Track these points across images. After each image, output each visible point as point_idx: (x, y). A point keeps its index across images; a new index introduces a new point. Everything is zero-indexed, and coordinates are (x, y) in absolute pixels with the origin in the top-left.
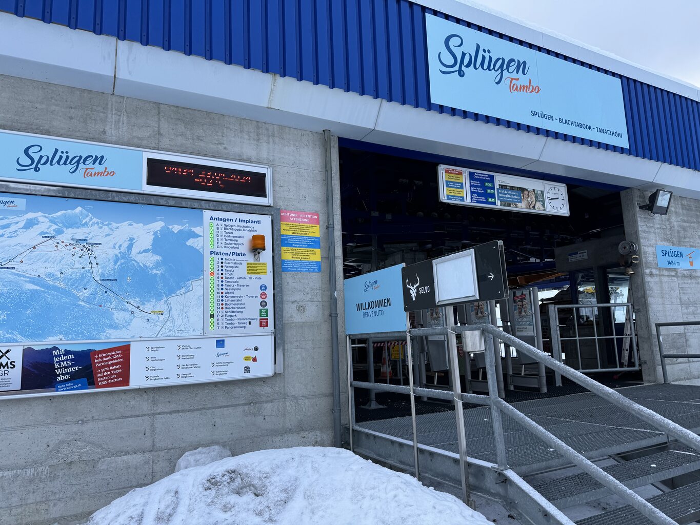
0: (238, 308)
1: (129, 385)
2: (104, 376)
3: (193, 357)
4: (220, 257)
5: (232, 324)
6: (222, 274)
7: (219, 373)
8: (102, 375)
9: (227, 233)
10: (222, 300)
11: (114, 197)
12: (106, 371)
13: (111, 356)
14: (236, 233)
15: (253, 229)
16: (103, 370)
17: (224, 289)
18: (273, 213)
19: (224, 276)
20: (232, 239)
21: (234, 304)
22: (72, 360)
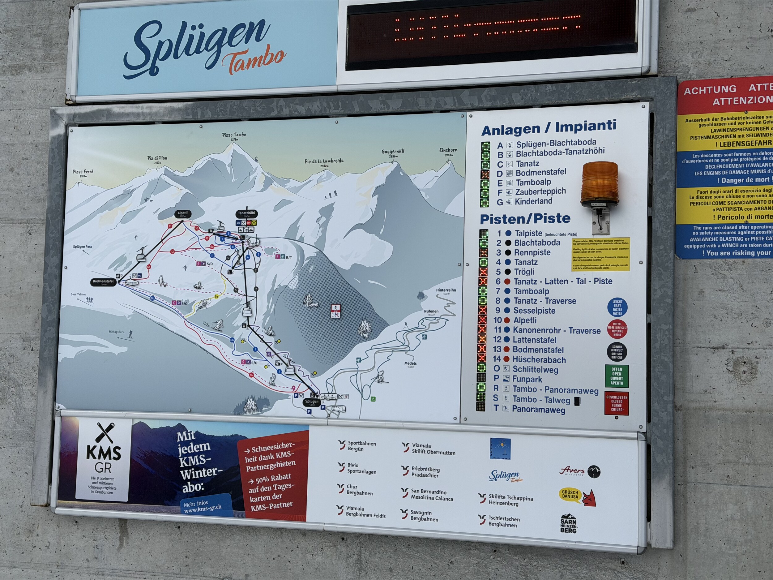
0: (547, 360)
1: (304, 520)
2: (260, 494)
3: (435, 473)
4: (504, 227)
5: (529, 400)
6: (508, 272)
7: (497, 521)
8: (256, 490)
9: (523, 165)
10: (507, 339)
11: (281, 107)
12: (265, 484)
13: (274, 452)
14: (546, 163)
15: (593, 147)
16: (259, 481)
17: (512, 310)
18: (652, 93)
19: (511, 277)
20: (535, 178)
21: (536, 350)
22: (207, 454)
